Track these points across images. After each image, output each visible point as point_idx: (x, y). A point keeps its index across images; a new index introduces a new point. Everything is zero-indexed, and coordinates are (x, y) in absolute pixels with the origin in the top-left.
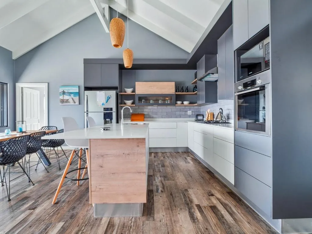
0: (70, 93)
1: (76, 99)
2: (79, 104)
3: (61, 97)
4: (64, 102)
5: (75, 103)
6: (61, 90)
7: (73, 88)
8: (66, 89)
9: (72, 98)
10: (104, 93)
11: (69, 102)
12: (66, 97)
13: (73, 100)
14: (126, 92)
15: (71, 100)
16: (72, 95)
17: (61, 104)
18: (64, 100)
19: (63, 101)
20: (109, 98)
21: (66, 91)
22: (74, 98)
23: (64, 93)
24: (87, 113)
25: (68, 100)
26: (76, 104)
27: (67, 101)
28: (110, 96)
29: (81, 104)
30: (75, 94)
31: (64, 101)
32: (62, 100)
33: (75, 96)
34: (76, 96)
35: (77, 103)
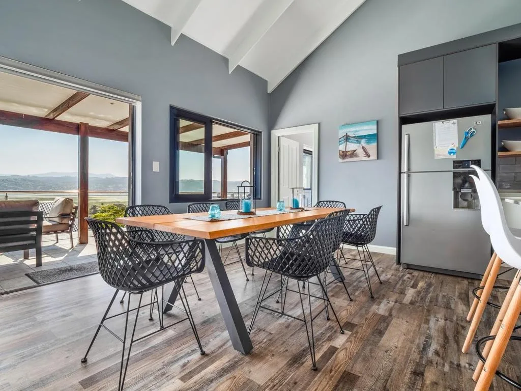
0: (359, 138)
1: (372, 148)
2: (378, 159)
3: (342, 148)
4: (346, 156)
5: (369, 156)
6: (342, 133)
7: (366, 127)
8: (352, 131)
9: (363, 148)
10: (454, 123)
11: (356, 156)
12: (351, 146)
13: (365, 151)
14: (509, 119)
15: (360, 152)
16: (363, 141)
17: (340, 160)
18: (347, 152)
19: (344, 155)
20: (472, 135)
21: (351, 134)
22: (367, 147)
23: (347, 138)
24: (409, 176)
25: (355, 151)
26: (371, 158)
27: (353, 154)
28: (473, 130)
29: (380, 159)
30: (369, 138)
31: (348, 154)
32: (343, 152)
33: (368, 142)
34: (371, 143)
35: (373, 156)
